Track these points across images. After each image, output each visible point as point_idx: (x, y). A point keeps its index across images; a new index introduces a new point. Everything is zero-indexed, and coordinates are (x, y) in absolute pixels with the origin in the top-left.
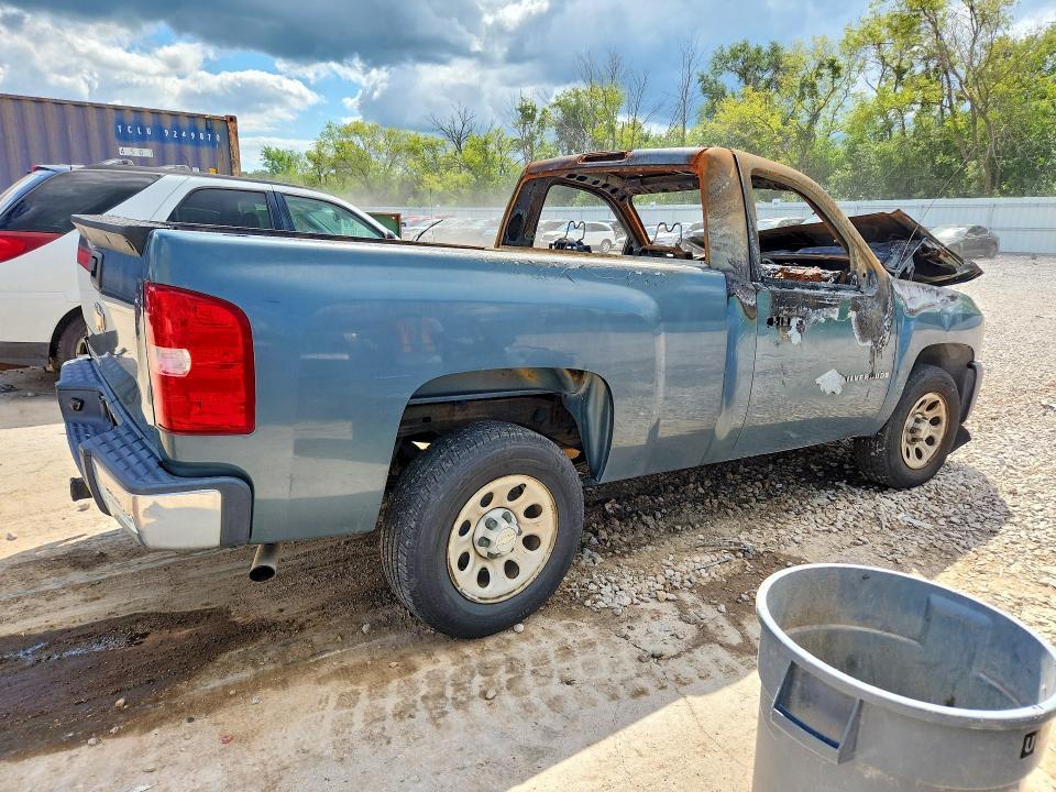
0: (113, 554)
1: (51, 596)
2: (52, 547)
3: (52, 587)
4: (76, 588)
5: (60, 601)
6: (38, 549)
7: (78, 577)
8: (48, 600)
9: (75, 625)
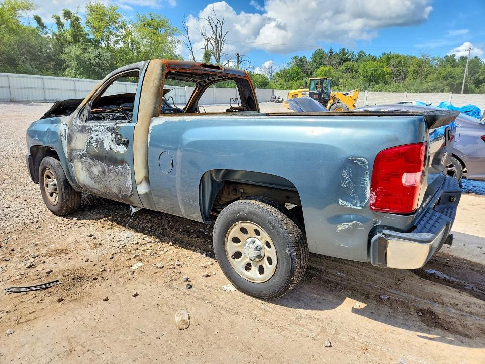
0: (412, 311)
1: (455, 306)
2: (442, 339)
3: (453, 311)
4: (442, 303)
5: (452, 302)
6: (451, 342)
7: (438, 309)
8: (457, 305)
9: (450, 288)
